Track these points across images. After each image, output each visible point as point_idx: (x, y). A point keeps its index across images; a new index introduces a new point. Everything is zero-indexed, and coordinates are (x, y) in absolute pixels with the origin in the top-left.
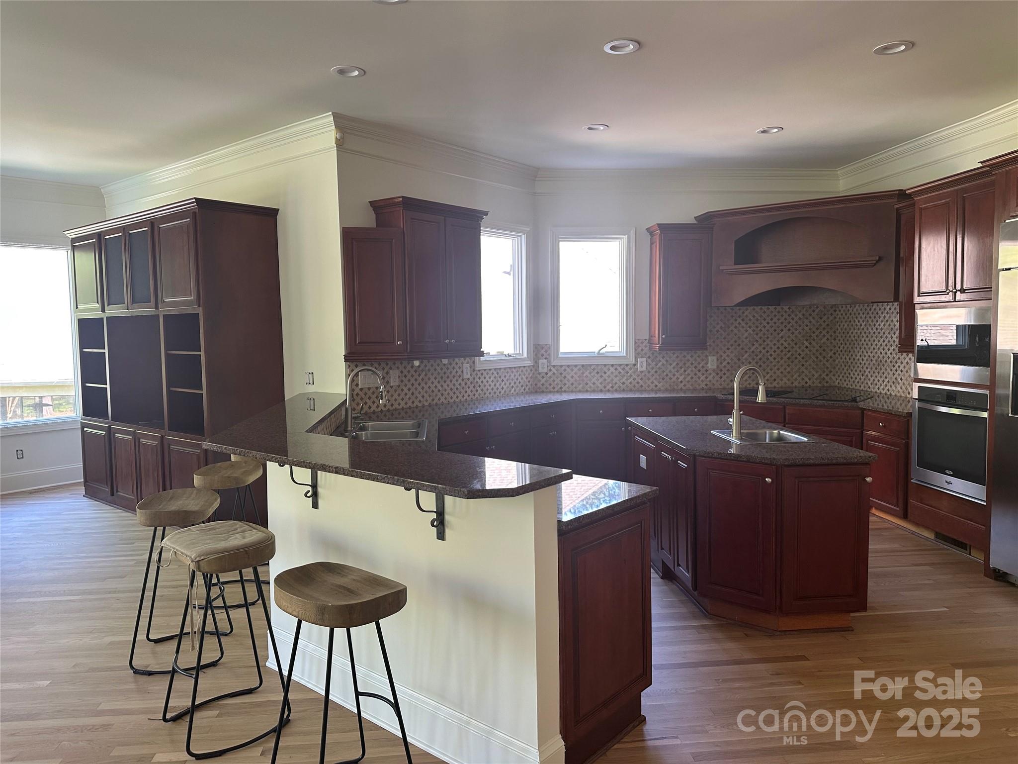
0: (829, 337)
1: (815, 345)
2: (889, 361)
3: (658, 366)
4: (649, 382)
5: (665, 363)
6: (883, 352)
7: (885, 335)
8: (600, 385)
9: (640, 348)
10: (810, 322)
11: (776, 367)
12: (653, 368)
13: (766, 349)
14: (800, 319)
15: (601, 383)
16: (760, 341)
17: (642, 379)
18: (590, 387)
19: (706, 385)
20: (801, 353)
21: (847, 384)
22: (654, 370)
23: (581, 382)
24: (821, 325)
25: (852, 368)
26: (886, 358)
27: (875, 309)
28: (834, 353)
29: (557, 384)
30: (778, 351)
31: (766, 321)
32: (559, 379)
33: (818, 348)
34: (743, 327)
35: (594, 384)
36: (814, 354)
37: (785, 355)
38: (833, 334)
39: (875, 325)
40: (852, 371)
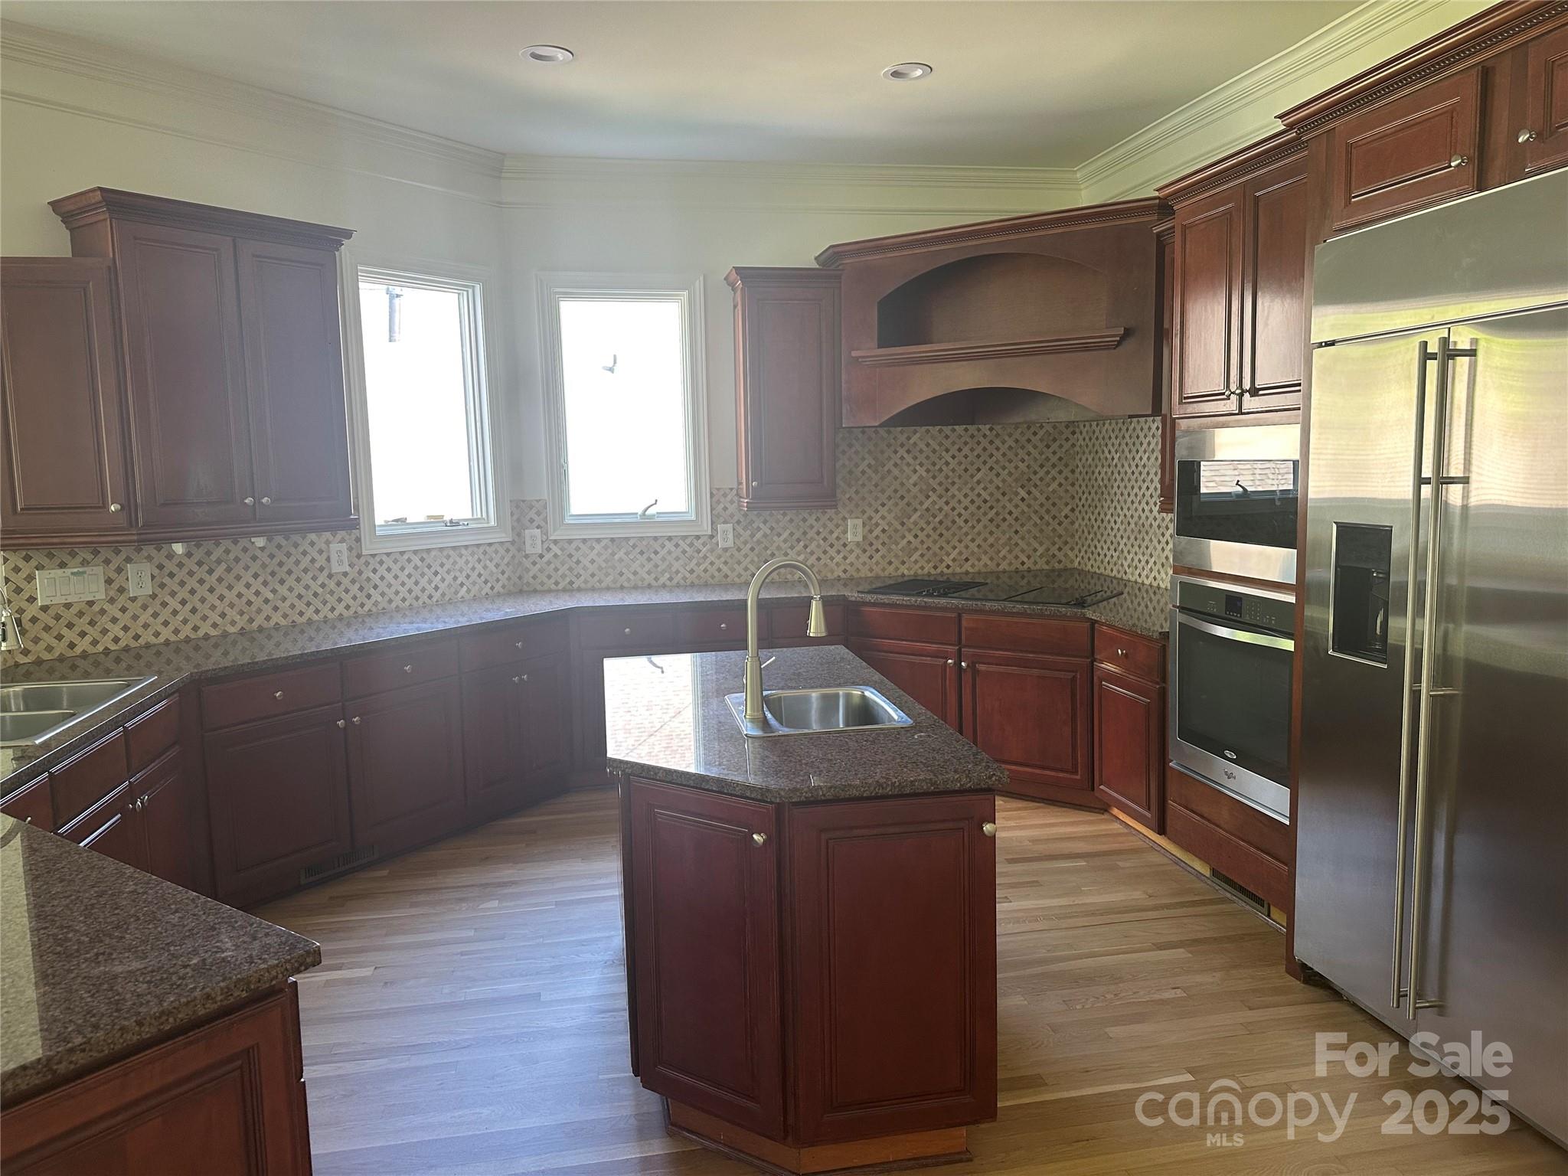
0: (1063, 481)
1: (1038, 494)
2: (1155, 524)
3: (755, 539)
4: (739, 569)
5: (768, 532)
6: (1146, 508)
7: (1150, 478)
8: (646, 576)
9: (722, 506)
10: (1029, 454)
11: (970, 537)
12: (745, 543)
13: (951, 505)
14: (1010, 448)
15: (649, 573)
16: (940, 490)
17: (726, 563)
18: (629, 580)
19: (845, 571)
20: (1013, 510)
21: (1092, 566)
22: (749, 546)
23: (610, 571)
24: (1048, 459)
25: (1099, 536)
26: (1151, 519)
27: (1134, 429)
28: (1073, 510)
29: (564, 576)
30: (972, 508)
31: (950, 453)
32: (566, 566)
33: (1043, 500)
34: (908, 465)
35: (635, 573)
36: (1036, 512)
37: (985, 514)
38: (1070, 475)
39: (1134, 459)
40: (1099, 541)
